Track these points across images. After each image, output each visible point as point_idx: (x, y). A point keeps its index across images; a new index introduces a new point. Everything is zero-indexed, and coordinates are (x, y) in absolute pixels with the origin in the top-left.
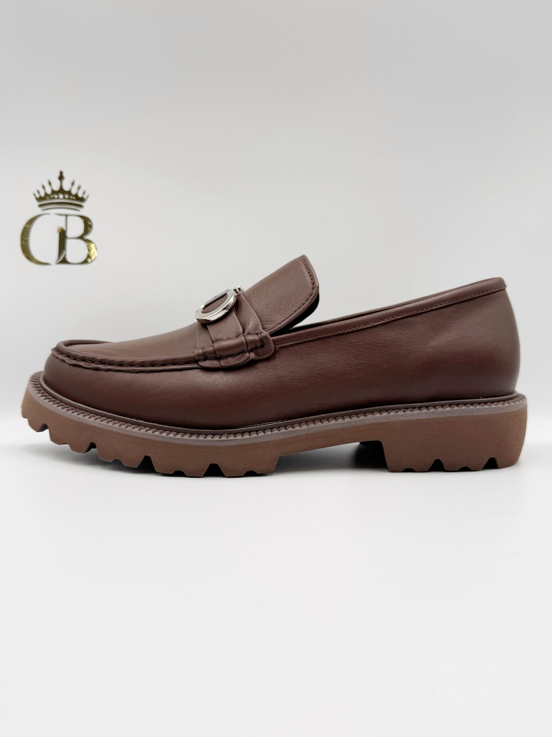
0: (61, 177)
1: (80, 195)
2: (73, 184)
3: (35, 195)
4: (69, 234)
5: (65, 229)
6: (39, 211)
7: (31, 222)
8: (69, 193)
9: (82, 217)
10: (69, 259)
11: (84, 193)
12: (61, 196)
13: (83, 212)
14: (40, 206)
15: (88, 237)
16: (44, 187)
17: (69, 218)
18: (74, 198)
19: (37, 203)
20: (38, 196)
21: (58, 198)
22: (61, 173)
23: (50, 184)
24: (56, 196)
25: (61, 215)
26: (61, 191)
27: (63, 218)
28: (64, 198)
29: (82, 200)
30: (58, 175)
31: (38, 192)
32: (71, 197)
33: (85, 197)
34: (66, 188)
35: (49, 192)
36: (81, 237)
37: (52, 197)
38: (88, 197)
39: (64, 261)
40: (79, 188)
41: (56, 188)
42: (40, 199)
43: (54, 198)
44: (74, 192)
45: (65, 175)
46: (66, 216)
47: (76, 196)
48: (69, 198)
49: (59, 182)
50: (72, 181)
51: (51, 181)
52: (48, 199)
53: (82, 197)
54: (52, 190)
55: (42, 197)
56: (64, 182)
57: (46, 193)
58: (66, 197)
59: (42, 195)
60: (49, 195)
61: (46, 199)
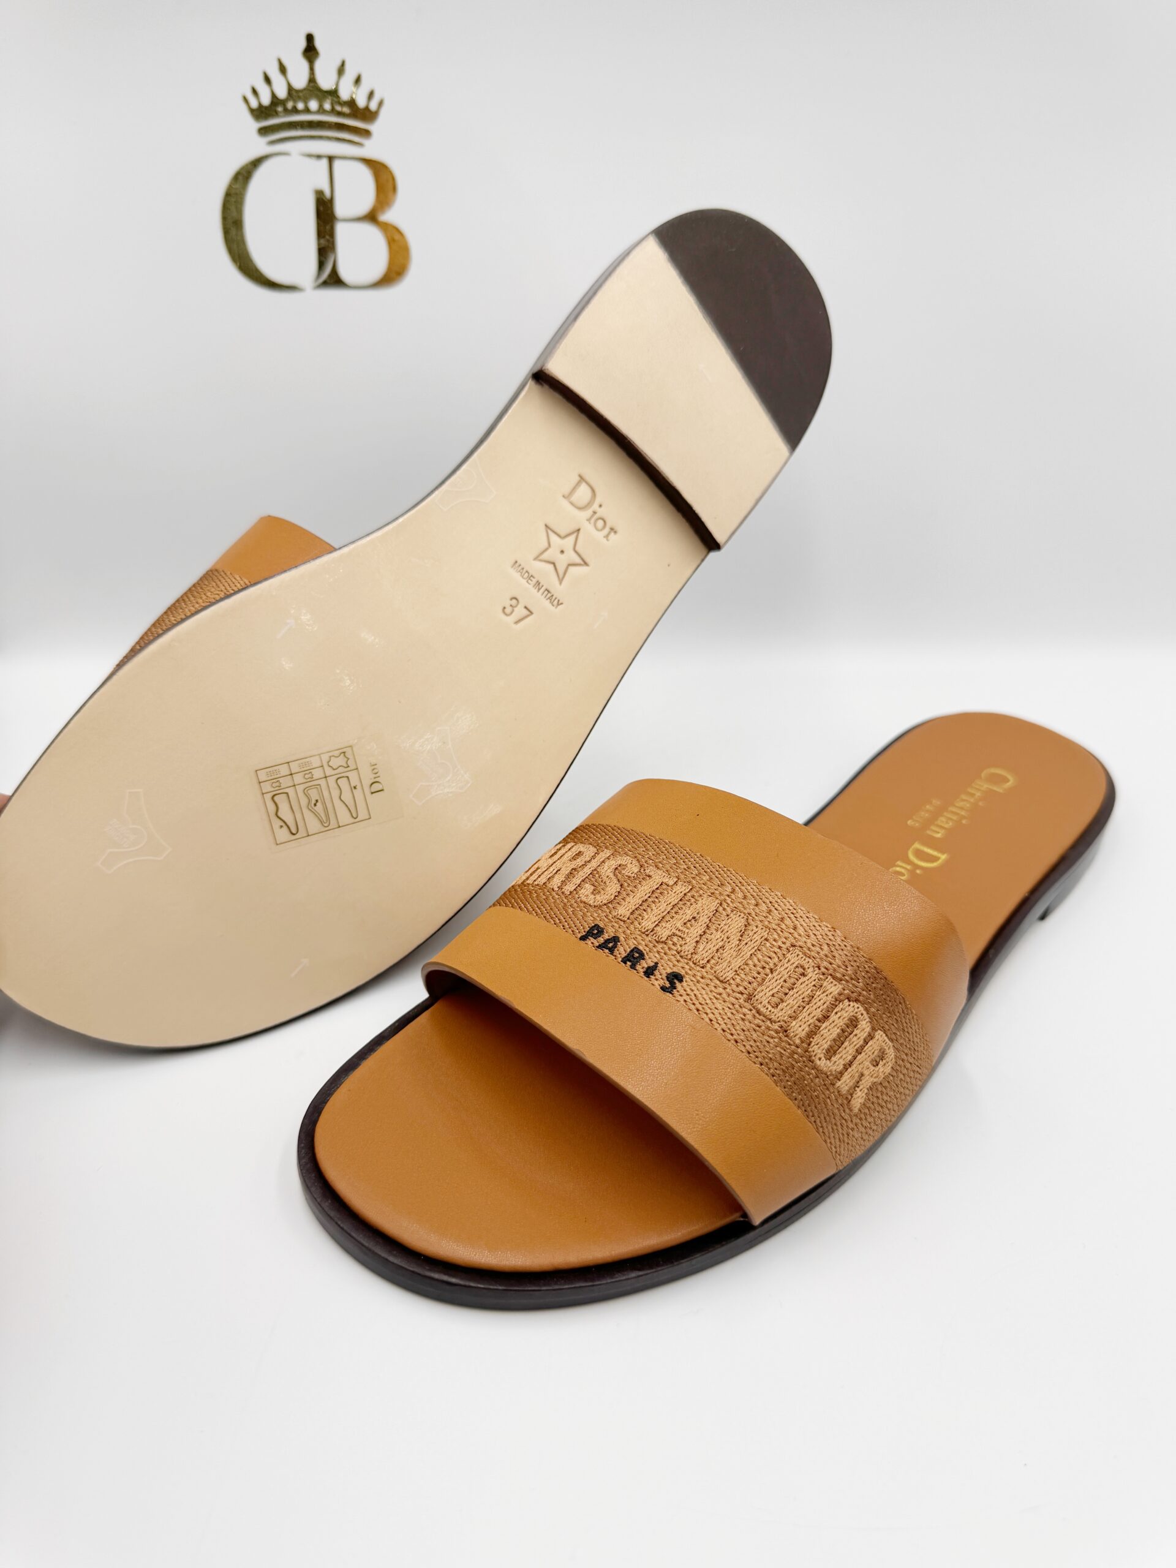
0: (310, 51)
1: (361, 103)
2: (341, 70)
3: (245, 100)
4: (341, 209)
5: (328, 194)
6: (259, 146)
7: (244, 175)
8: (334, 93)
9: (369, 162)
10: (344, 274)
11: (371, 95)
12: (313, 105)
13: (371, 149)
14: (263, 131)
15: (387, 217)
16: (267, 80)
17: (337, 164)
18: (346, 110)
19: (254, 125)
20: (254, 104)
21: (307, 110)
22: (310, 38)
23: (283, 70)
25: (319, 157)
26: (313, 89)
27: (324, 162)
28: (321, 110)
29: (368, 115)
30: (303, 44)
31: (255, 92)
32: (338, 108)
33: (373, 106)
34: (326, 81)
35: (282, 93)
36: (372, 217)
37: (290, 105)
38: (381, 104)
39: (334, 280)
40: (358, 81)
41: (300, 81)
42: (260, 113)
43: (295, 111)
44: (344, 95)
45: (318, 44)
46: (331, 159)
47: (352, 103)
48: (333, 111)
49: (304, 64)
50: (338, 63)
51: (285, 62)
52: (281, 112)
53: (367, 108)
54: (290, 89)
55: (266, 108)
56: (319, 64)
57: (274, 96)
58: (327, 106)
59: (266, 100)
60: (283, 103)
61: (276, 114)
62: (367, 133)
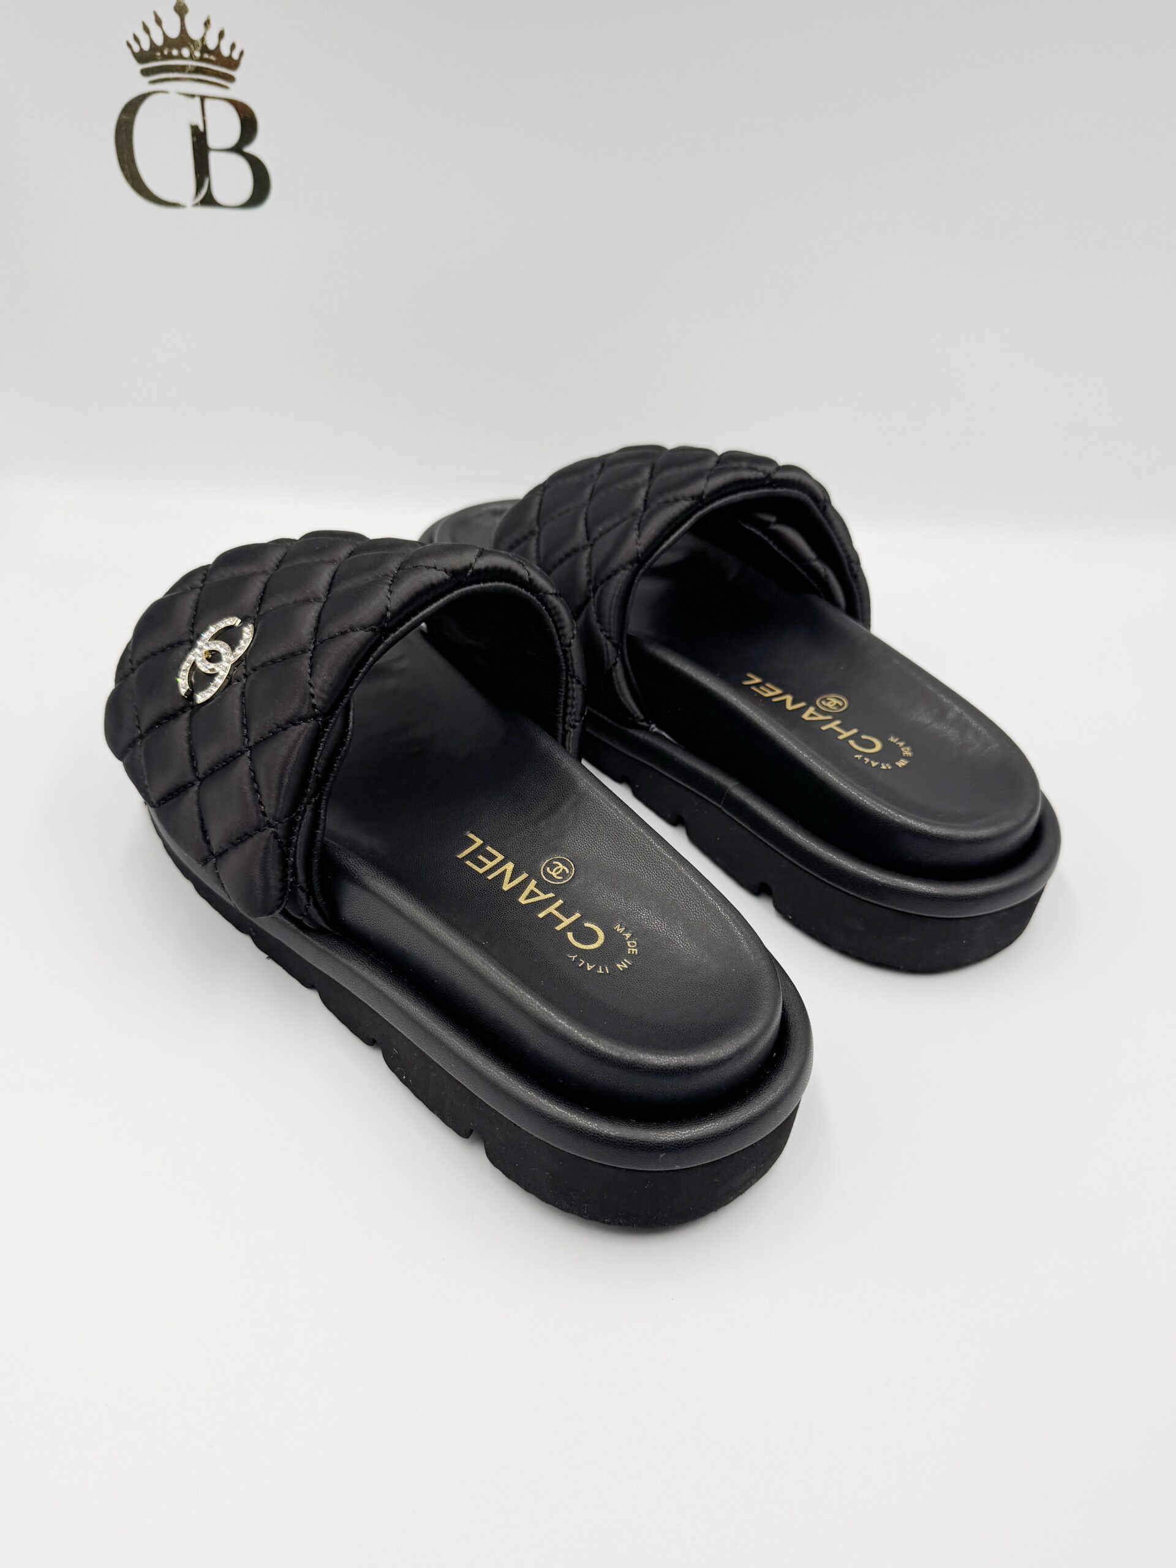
0: (181, 10)
1: (225, 51)
2: (207, 24)
3: (129, 45)
4: (212, 141)
5: (201, 128)
6: (143, 85)
7: (131, 109)
8: (201, 45)
9: (233, 103)
10: (217, 195)
11: (233, 46)
12: (186, 52)
13: (235, 91)
14: (145, 73)
15: (249, 149)
16: (146, 29)
17: (207, 102)
18: (213, 58)
19: (137, 67)
20: (136, 49)
21: (181, 57)
23: (158, 21)
24: (175, 52)
25: (193, 96)
26: (184, 39)
27: (197, 100)
28: (192, 57)
29: (230, 62)
31: (136, 39)
32: (206, 56)
33: (235, 56)
34: (195, 32)
35: (159, 41)
36: (238, 149)
37: (166, 52)
38: (242, 54)
39: (209, 201)
40: (221, 35)
41: (174, 33)
42: (142, 57)
43: (170, 57)
44: (210, 43)
46: (203, 98)
47: (217, 51)
48: (201, 59)
49: (177, 18)
50: (204, 19)
51: (160, 15)
52: (158, 56)
53: (230, 56)
54: (166, 37)
55: (145, 52)
56: (188, 18)
57: (152, 43)
58: (197, 54)
59: (146, 46)
60: (161, 49)
61: (155, 59)
62: (231, 79)
